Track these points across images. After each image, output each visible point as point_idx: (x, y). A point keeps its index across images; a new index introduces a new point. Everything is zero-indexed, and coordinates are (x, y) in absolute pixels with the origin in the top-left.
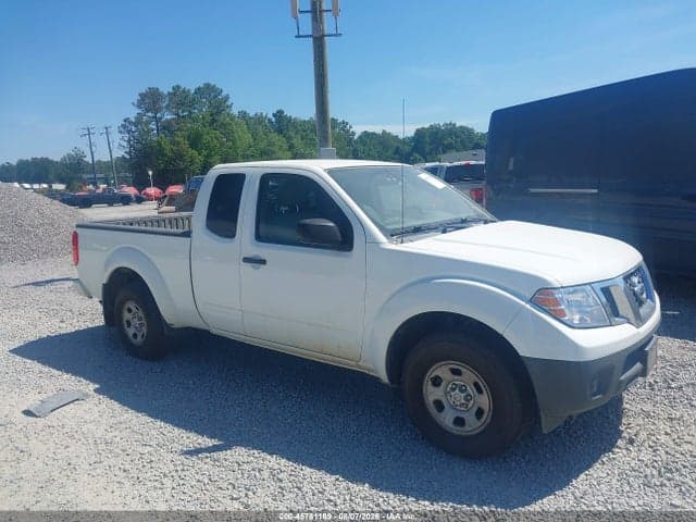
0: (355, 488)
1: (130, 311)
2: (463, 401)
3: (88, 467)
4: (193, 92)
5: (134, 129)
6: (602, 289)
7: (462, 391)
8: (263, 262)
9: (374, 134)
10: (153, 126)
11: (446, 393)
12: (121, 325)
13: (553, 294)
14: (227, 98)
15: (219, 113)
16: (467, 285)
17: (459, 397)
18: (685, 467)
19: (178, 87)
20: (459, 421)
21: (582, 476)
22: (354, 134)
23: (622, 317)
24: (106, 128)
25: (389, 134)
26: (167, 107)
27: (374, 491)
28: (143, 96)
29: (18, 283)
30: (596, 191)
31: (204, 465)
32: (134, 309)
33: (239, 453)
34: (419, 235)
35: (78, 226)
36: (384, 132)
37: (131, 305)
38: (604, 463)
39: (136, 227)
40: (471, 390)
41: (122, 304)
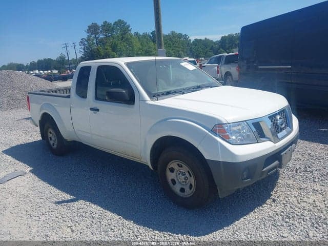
0: (126, 222)
1: (51, 133)
2: (183, 180)
3: (12, 209)
4: (113, 24)
5: (86, 43)
6: (253, 124)
7: (183, 175)
8: (98, 110)
9: (201, 40)
10: (95, 41)
11: (177, 176)
12: (48, 139)
13: (222, 127)
14: (129, 26)
15: (125, 34)
16: (183, 123)
17: (182, 178)
18: (297, 215)
19: (106, 22)
20: (182, 190)
21: (242, 219)
22: (190, 40)
23: (267, 138)
24: (74, 43)
25: (208, 39)
26: (101, 32)
27: (135, 225)
28: (90, 27)
29: (20, 118)
30: (290, 67)
31: (62, 209)
32: (52, 132)
33: (81, 203)
34: (168, 96)
35: (29, 93)
36: (206, 38)
37: (50, 130)
38: (255, 212)
39: (51, 93)
40: (187, 175)
41: (48, 129)
